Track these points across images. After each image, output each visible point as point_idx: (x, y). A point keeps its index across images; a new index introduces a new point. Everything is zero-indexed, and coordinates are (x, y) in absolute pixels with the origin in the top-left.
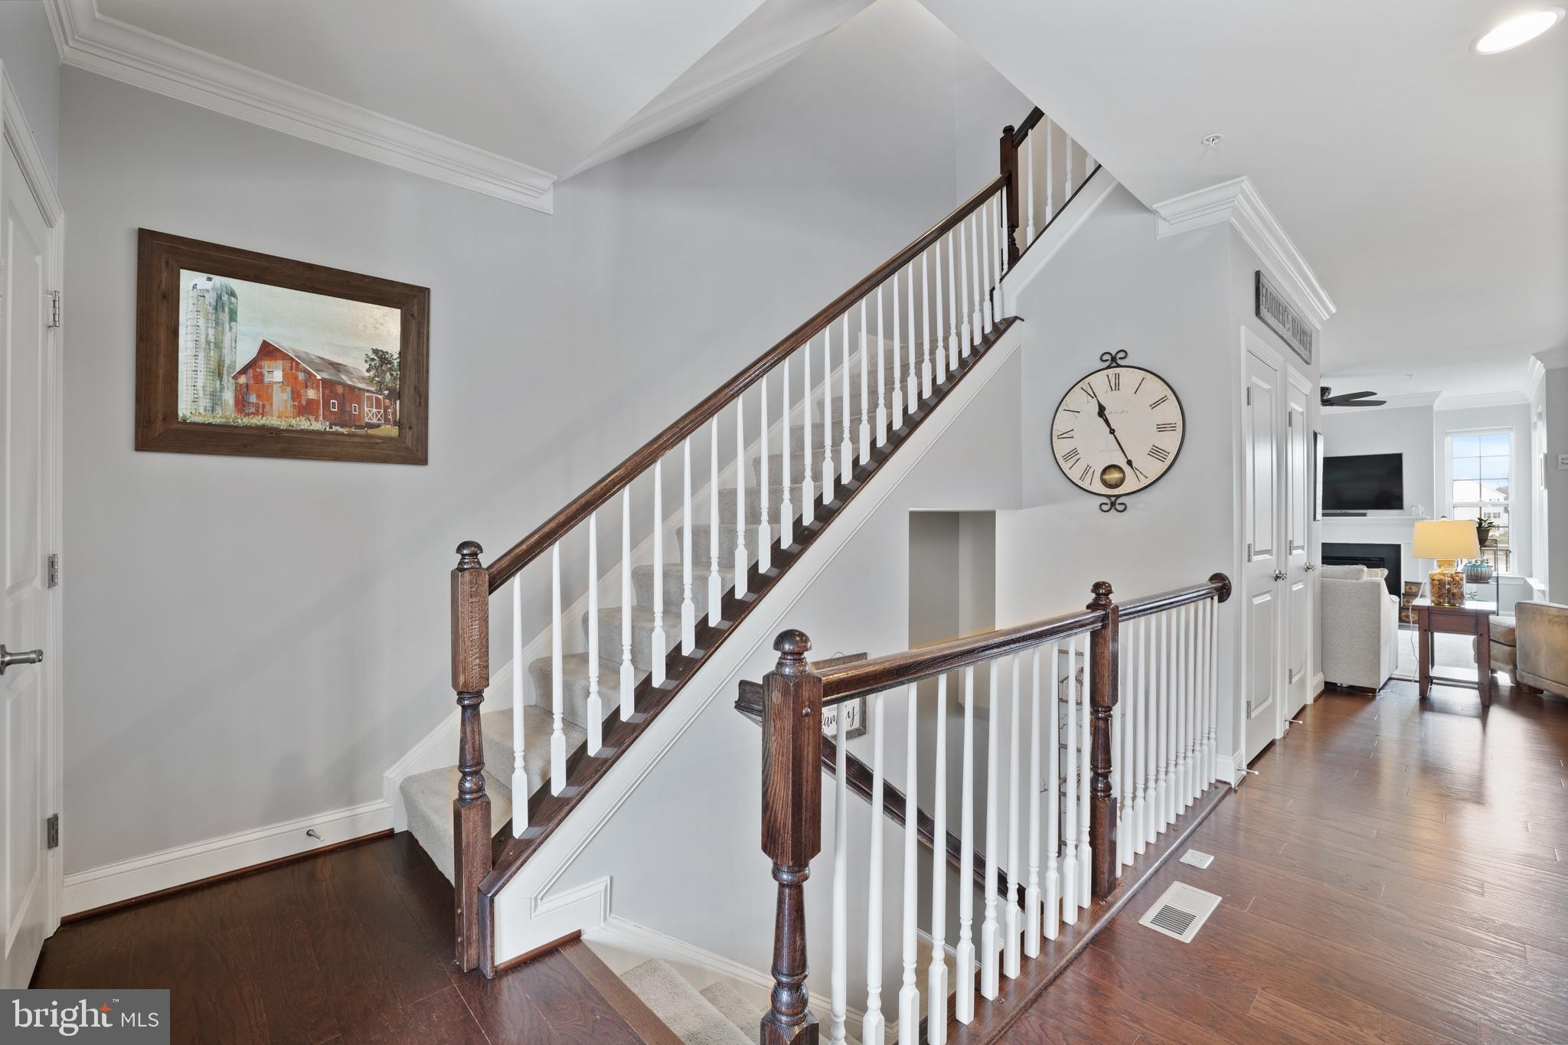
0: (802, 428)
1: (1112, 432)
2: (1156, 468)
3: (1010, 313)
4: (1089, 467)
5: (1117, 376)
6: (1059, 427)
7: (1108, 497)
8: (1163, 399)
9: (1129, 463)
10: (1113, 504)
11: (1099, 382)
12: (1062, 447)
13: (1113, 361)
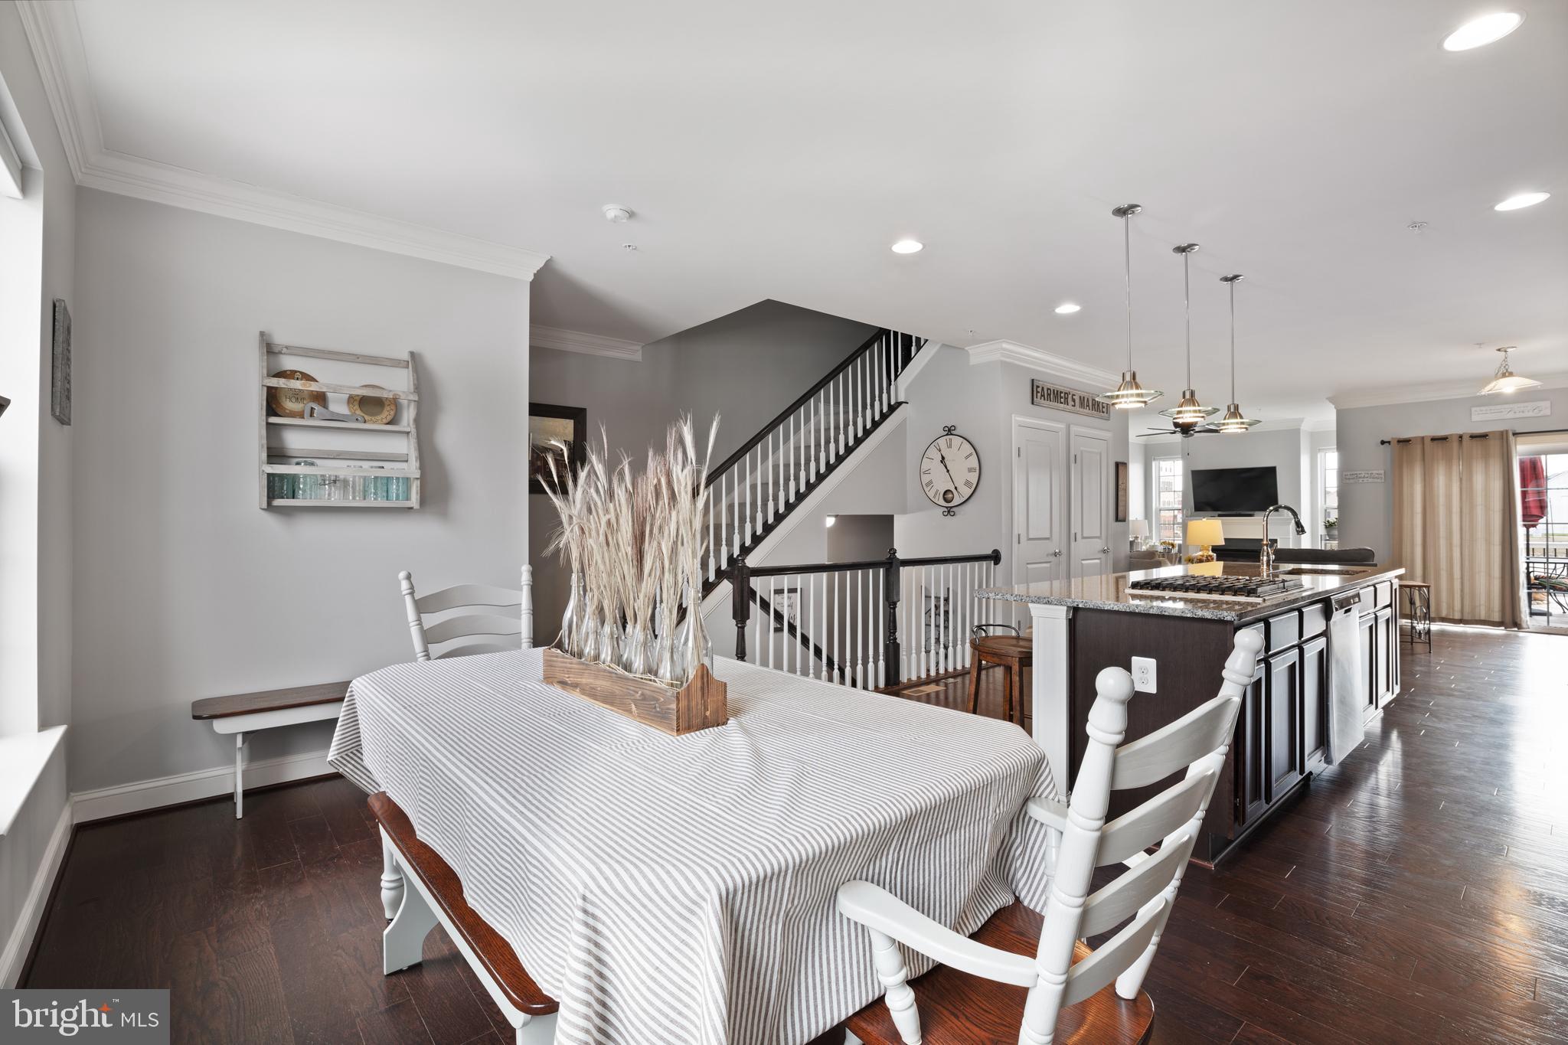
0: (779, 465)
1: (948, 471)
2: (967, 492)
3: (901, 399)
4: (937, 491)
5: (951, 440)
6: (924, 467)
7: (947, 507)
8: (971, 454)
9: (956, 488)
10: (949, 512)
11: (942, 442)
12: (926, 479)
13: (950, 431)
